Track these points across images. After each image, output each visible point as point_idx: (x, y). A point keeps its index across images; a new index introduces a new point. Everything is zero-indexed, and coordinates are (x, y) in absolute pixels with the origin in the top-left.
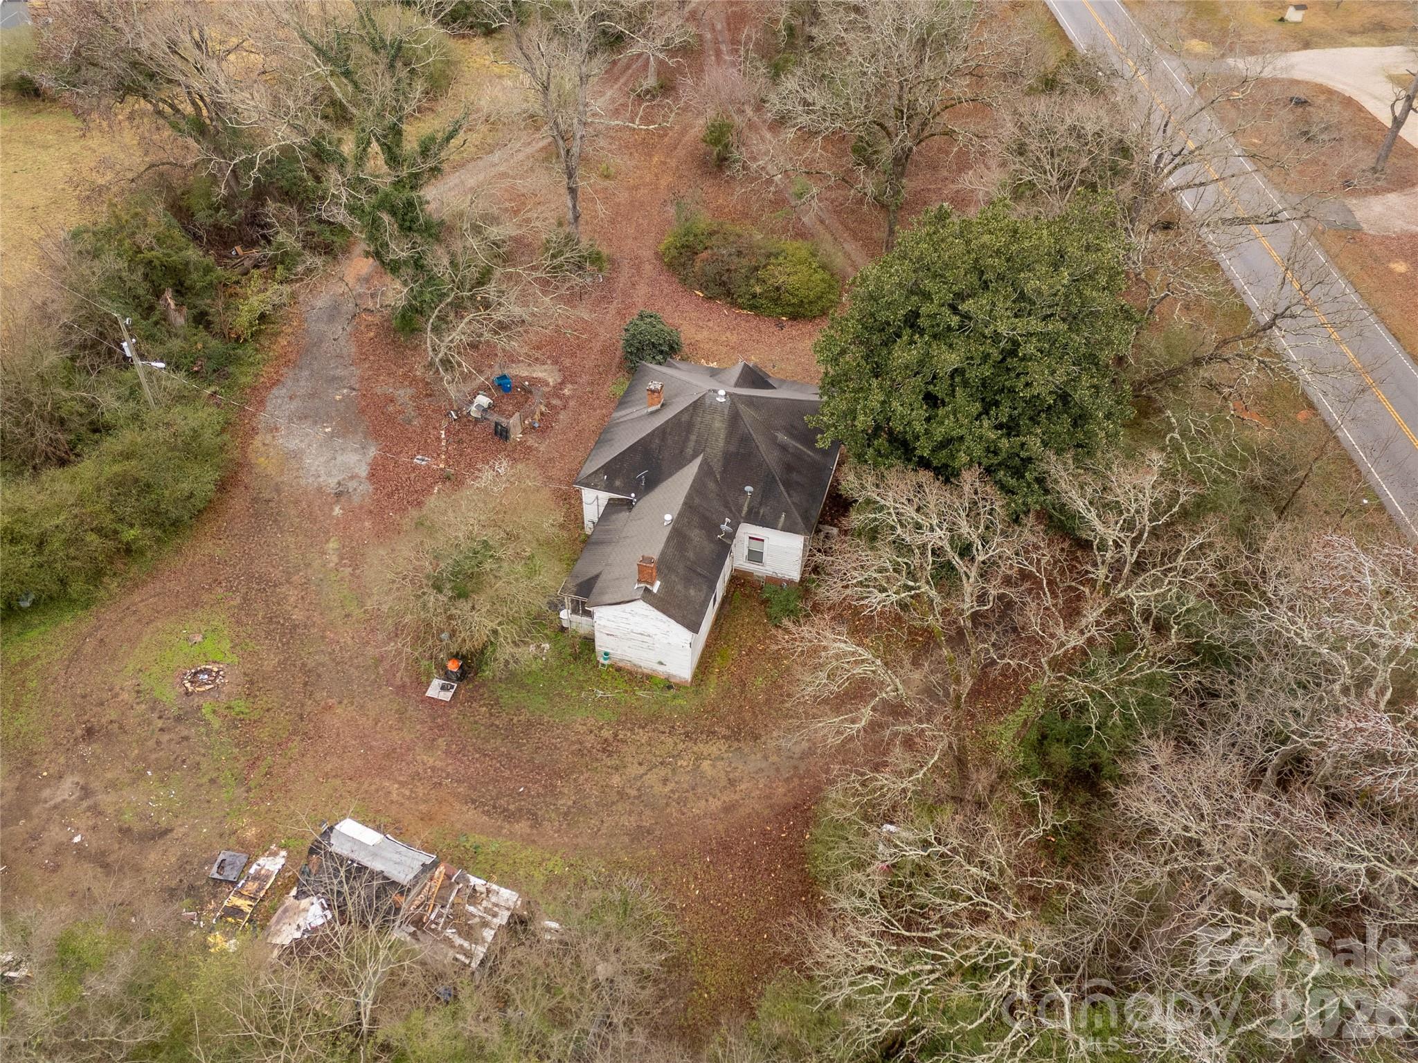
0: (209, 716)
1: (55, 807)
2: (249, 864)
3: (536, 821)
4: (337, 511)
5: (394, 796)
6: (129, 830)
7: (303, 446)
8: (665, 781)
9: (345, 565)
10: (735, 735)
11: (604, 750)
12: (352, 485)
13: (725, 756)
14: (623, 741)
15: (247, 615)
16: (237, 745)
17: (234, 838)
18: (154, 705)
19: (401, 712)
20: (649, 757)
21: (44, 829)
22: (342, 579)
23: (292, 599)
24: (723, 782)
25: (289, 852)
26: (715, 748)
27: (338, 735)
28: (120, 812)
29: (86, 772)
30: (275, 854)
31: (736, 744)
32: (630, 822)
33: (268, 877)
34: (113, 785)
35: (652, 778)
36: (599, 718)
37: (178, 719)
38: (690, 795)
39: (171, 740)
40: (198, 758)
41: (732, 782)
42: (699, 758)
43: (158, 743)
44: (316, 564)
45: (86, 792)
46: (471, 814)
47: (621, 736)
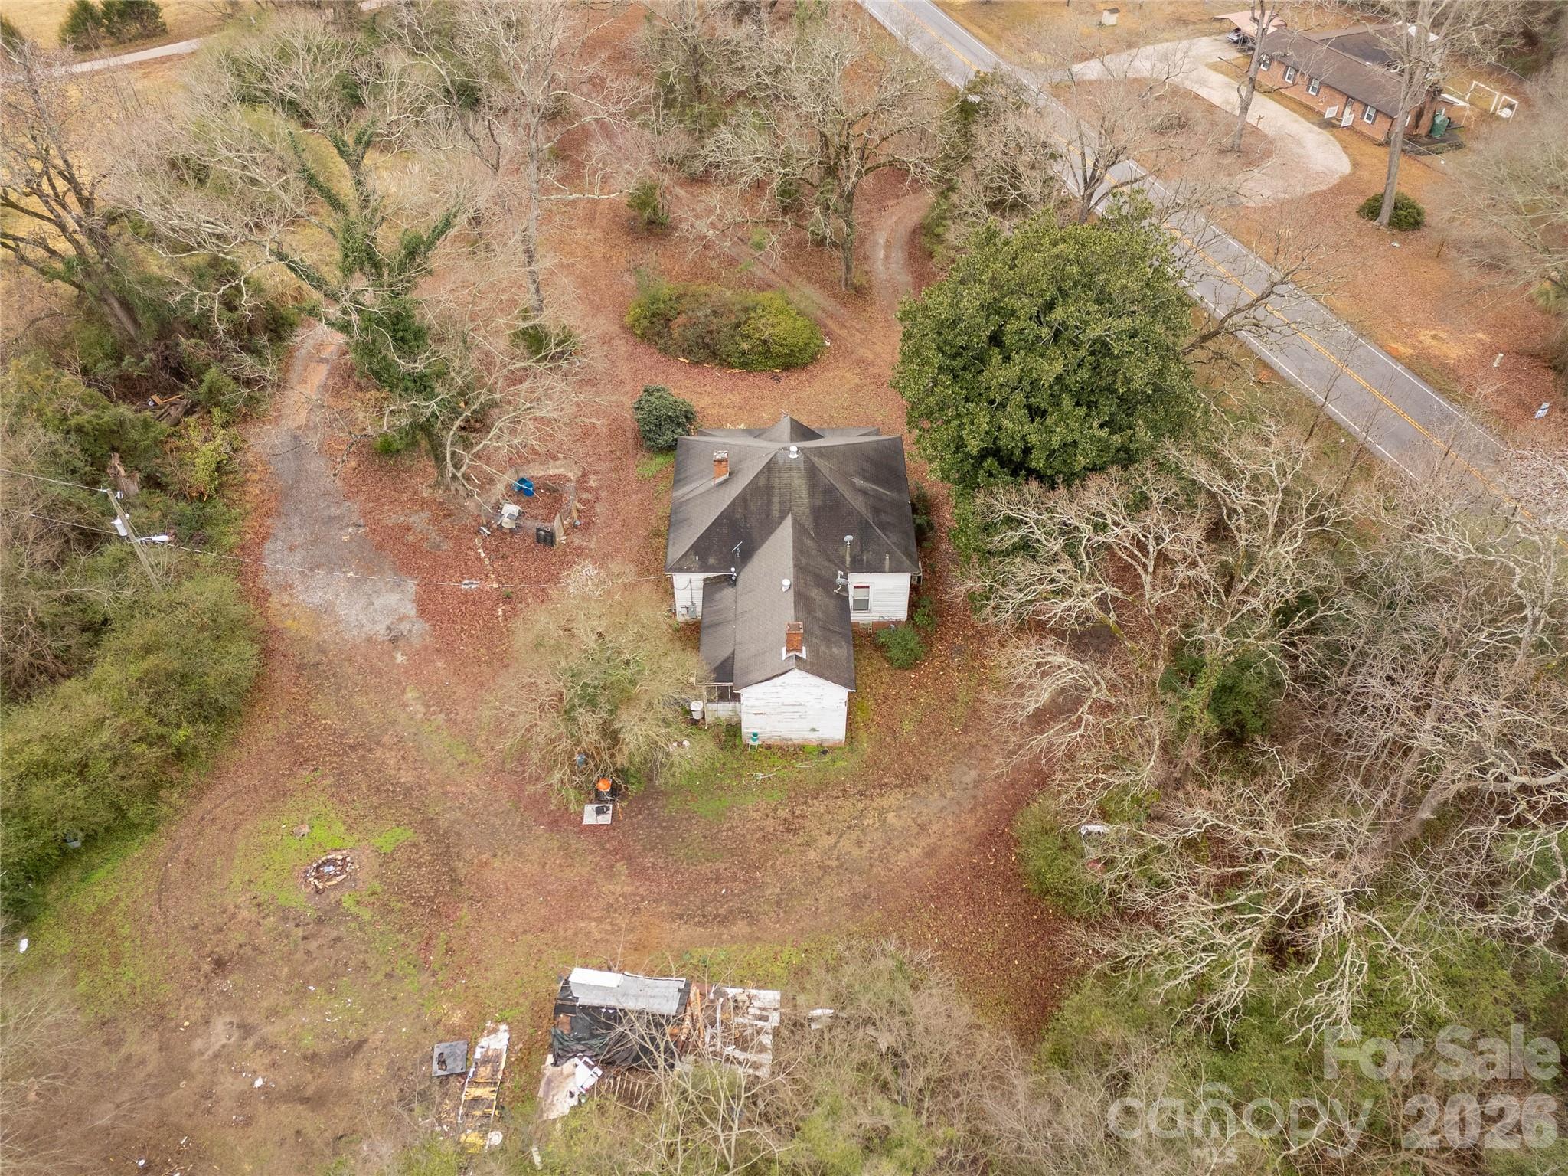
0: (354, 909)
1: (216, 1056)
2: (471, 1050)
3: (752, 919)
4: (400, 658)
5: (597, 935)
6: (315, 1055)
7: (329, 597)
8: (859, 844)
9: (435, 712)
10: (906, 782)
11: (788, 830)
12: (404, 627)
13: (906, 804)
14: (803, 816)
15: (349, 791)
16: (401, 930)
17: (440, 1028)
18: (284, 915)
19: (564, 848)
20: (834, 824)
21: (213, 1083)
22: (438, 728)
23: (392, 762)
24: (915, 830)
25: (509, 1024)
26: (893, 799)
27: (507, 889)
28: (296, 1040)
29: (235, 1008)
30: (495, 1031)
31: (910, 790)
32: (844, 892)
33: (498, 1057)
34: (274, 1013)
35: (846, 844)
36: (769, 800)
37: (320, 921)
38: (888, 850)
39: (320, 947)
40: (361, 957)
41: (923, 827)
42: (882, 812)
43: (308, 953)
44: (402, 718)
45: (246, 1030)
46: (684, 931)
47: (798, 813)
